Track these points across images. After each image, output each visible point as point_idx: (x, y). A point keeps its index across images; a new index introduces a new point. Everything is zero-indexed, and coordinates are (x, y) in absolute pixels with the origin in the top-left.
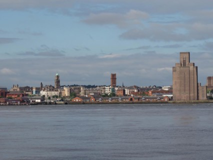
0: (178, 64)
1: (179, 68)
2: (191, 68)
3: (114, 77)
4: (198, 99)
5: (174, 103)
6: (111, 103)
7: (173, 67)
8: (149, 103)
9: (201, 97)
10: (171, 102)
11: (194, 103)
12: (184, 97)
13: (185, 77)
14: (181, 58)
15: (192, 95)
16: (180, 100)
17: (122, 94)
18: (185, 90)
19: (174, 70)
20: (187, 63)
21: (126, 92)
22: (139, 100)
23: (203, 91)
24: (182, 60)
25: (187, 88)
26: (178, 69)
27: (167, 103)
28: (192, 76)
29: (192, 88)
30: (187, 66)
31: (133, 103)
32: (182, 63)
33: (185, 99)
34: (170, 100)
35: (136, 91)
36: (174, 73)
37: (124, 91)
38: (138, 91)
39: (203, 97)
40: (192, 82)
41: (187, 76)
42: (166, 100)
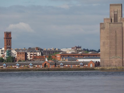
0: (107, 19)
1: (108, 25)
3: (8, 36)
5: (102, 69)
6: (19, 70)
7: (101, 24)
8: (69, 69)
10: (98, 68)
13: (116, 36)
14: (111, 12)
16: (110, 66)
17: (24, 58)
18: (116, 54)
20: (119, 18)
21: (29, 55)
22: (55, 66)
24: (113, 14)
25: (119, 51)
26: (107, 26)
30: (119, 22)
31: (48, 70)
32: (113, 19)
33: (117, 64)
34: (96, 66)
35: (39, 54)
36: (102, 30)
37: (26, 54)
38: (42, 54)
41: (119, 35)
42: (91, 66)
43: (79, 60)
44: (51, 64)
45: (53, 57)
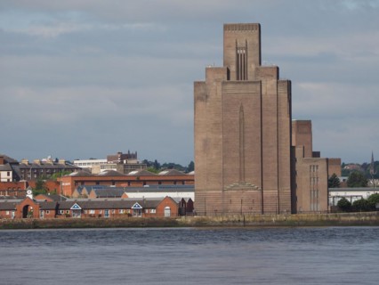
0: (217, 70)
1: (219, 88)
2: (269, 86)
4: (294, 210)
5: (200, 224)
7: (197, 84)
8: (100, 223)
9: (305, 203)
10: (189, 219)
11: (280, 224)
12: (240, 201)
13: (242, 121)
14: (226, 47)
15: (270, 192)
16: (224, 212)
18: (242, 175)
19: (201, 93)
20: (252, 67)
22: (57, 213)
23: (314, 178)
24: (233, 54)
25: (252, 167)
26: (216, 90)
27: (171, 223)
28: (270, 119)
29: (271, 167)
30: (250, 78)
31: (36, 225)
32: (233, 69)
33: (245, 207)
34: (180, 213)
35: (5, 176)
36: (200, 104)
39: (315, 200)
40: (270, 141)
41: (252, 120)
42: (167, 212)
43: (131, 195)
44: (43, 207)
45: (51, 185)
